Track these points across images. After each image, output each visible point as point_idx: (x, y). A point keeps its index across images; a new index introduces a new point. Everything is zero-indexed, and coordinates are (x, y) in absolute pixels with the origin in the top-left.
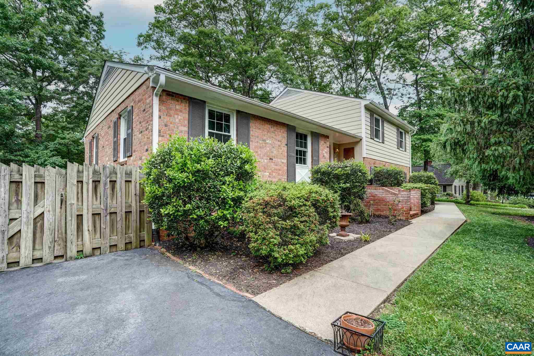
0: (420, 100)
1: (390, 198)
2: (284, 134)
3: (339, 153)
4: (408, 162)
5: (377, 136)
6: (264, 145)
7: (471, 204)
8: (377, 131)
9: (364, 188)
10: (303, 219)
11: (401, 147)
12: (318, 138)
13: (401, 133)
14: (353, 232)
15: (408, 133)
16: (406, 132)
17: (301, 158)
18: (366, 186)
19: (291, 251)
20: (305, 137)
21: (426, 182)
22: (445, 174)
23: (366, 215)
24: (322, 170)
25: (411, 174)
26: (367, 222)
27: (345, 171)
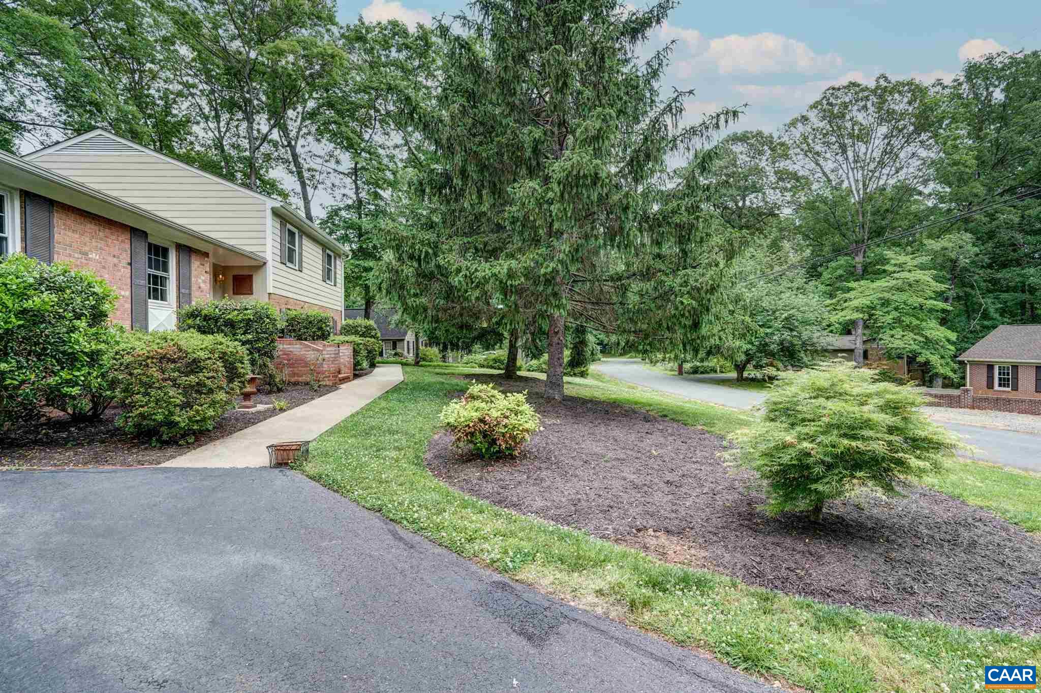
0: (360, 202)
1: (311, 356)
2: (123, 245)
3: (224, 282)
4: (339, 304)
5: (291, 260)
6: (83, 261)
7: (422, 366)
8: (291, 251)
9: (273, 341)
10: (211, 374)
11: (329, 279)
12: (190, 256)
13: (329, 256)
14: (261, 403)
15: (340, 257)
16: (338, 255)
17: (155, 290)
18: (276, 338)
19: (197, 411)
20: (165, 252)
21: (363, 335)
22: (389, 323)
23: (277, 380)
24: (204, 312)
25: (344, 322)
26: (280, 390)
27: (245, 315)
